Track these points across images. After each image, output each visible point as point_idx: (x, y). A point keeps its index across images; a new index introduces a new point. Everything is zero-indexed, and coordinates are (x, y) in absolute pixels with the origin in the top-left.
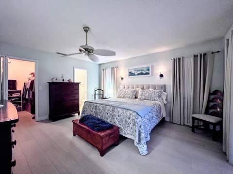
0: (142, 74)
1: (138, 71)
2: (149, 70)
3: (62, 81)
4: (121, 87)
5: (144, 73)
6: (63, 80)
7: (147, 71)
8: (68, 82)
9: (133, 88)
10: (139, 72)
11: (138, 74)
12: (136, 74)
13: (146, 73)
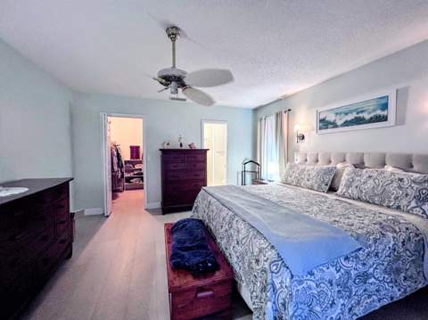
0: (359, 121)
1: (346, 114)
2: (385, 107)
3: (179, 147)
4: (298, 159)
5: (367, 116)
6: (181, 145)
7: (379, 112)
8: (189, 148)
9: (330, 162)
10: (350, 117)
11: (347, 124)
12: (339, 123)
13: (373, 116)
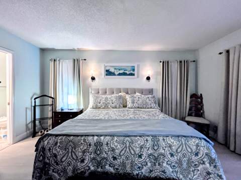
1: (119, 70)
2: (134, 70)
5: (128, 73)
7: (132, 72)
13: (130, 73)
